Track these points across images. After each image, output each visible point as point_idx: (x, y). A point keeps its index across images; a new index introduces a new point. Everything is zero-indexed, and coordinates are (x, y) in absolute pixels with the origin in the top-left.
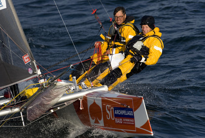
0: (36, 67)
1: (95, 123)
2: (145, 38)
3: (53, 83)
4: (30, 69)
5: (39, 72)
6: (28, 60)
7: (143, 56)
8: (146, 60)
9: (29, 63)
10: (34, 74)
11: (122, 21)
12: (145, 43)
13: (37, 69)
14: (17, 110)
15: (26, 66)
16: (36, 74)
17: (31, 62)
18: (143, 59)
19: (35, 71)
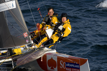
0: (31, 39)
1: (51, 69)
2: (64, 24)
3: (42, 49)
4: (27, 40)
5: (32, 42)
6: (26, 35)
7: (62, 33)
8: (63, 35)
9: (27, 37)
10: (29, 43)
11: (52, 14)
12: (64, 27)
13: (31, 40)
14: (10, 60)
15: (25, 38)
16: (30, 43)
17: (28, 36)
18: (62, 35)
19: (30, 41)
